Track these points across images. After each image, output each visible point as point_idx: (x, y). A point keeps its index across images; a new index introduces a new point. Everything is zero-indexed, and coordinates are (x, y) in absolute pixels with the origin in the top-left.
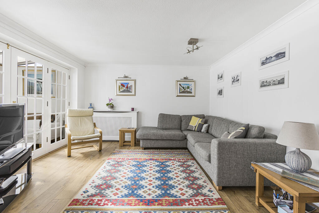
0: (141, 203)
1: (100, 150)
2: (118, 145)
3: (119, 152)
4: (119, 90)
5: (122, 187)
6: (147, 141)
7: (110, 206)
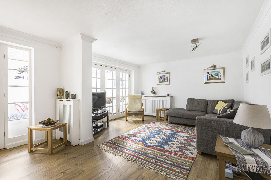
0: (144, 145)
1: (143, 120)
2: (155, 119)
3: (154, 123)
4: (159, 81)
5: (141, 137)
6: (173, 118)
7: (130, 142)
